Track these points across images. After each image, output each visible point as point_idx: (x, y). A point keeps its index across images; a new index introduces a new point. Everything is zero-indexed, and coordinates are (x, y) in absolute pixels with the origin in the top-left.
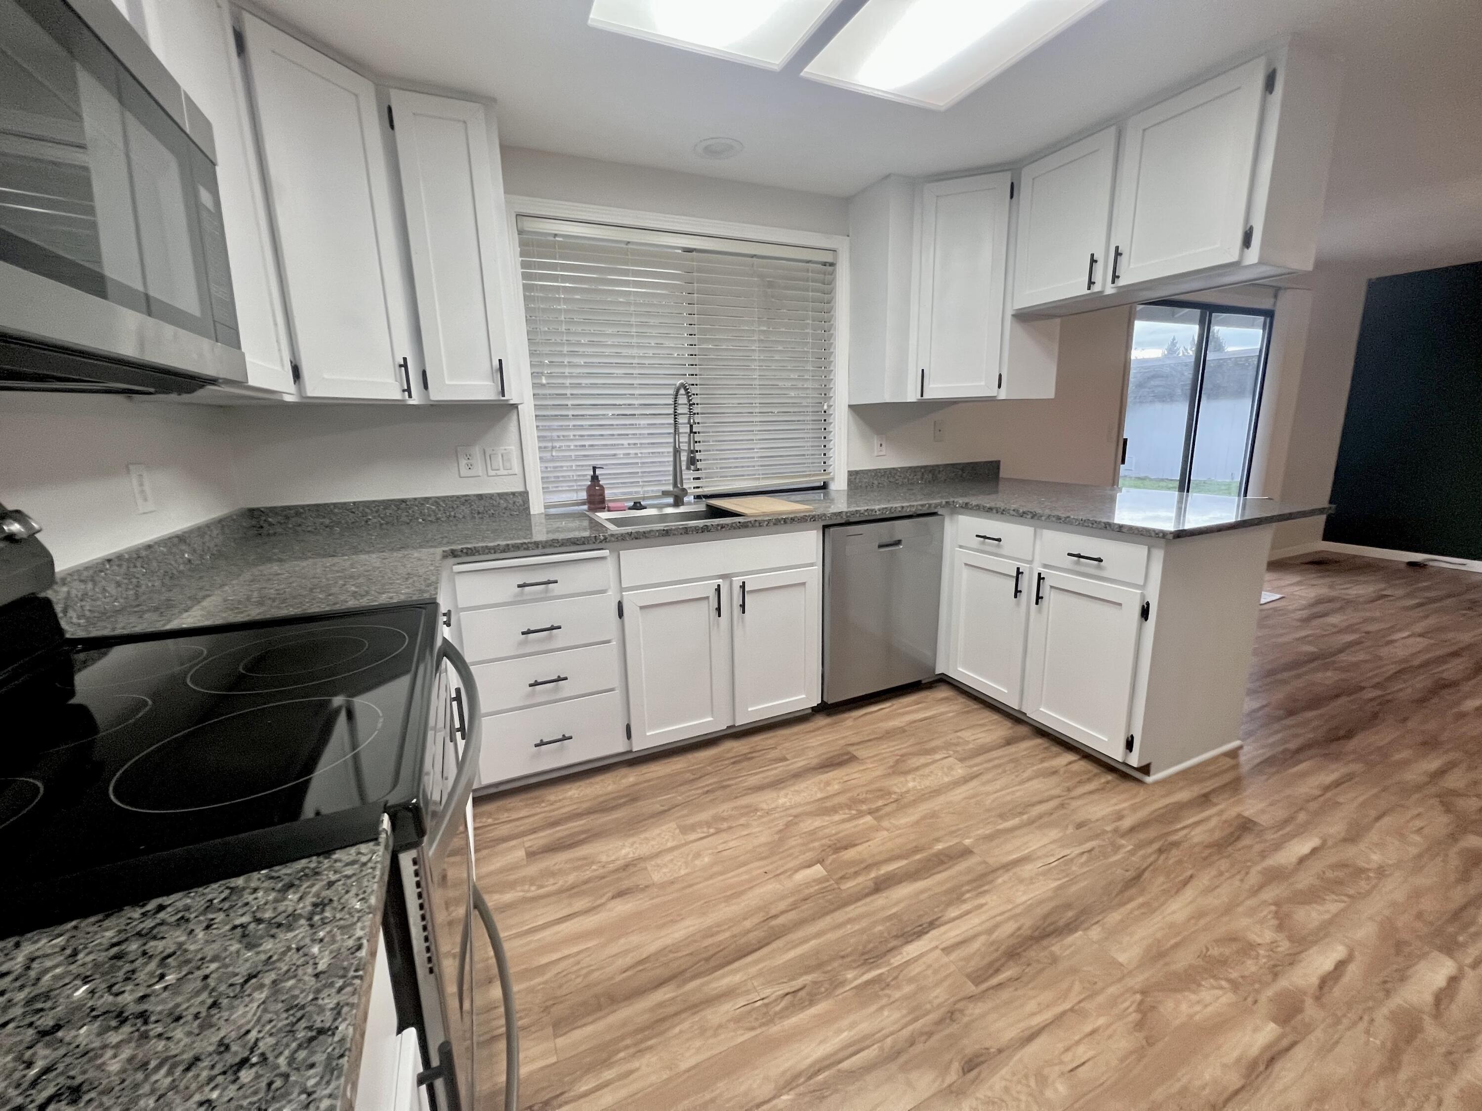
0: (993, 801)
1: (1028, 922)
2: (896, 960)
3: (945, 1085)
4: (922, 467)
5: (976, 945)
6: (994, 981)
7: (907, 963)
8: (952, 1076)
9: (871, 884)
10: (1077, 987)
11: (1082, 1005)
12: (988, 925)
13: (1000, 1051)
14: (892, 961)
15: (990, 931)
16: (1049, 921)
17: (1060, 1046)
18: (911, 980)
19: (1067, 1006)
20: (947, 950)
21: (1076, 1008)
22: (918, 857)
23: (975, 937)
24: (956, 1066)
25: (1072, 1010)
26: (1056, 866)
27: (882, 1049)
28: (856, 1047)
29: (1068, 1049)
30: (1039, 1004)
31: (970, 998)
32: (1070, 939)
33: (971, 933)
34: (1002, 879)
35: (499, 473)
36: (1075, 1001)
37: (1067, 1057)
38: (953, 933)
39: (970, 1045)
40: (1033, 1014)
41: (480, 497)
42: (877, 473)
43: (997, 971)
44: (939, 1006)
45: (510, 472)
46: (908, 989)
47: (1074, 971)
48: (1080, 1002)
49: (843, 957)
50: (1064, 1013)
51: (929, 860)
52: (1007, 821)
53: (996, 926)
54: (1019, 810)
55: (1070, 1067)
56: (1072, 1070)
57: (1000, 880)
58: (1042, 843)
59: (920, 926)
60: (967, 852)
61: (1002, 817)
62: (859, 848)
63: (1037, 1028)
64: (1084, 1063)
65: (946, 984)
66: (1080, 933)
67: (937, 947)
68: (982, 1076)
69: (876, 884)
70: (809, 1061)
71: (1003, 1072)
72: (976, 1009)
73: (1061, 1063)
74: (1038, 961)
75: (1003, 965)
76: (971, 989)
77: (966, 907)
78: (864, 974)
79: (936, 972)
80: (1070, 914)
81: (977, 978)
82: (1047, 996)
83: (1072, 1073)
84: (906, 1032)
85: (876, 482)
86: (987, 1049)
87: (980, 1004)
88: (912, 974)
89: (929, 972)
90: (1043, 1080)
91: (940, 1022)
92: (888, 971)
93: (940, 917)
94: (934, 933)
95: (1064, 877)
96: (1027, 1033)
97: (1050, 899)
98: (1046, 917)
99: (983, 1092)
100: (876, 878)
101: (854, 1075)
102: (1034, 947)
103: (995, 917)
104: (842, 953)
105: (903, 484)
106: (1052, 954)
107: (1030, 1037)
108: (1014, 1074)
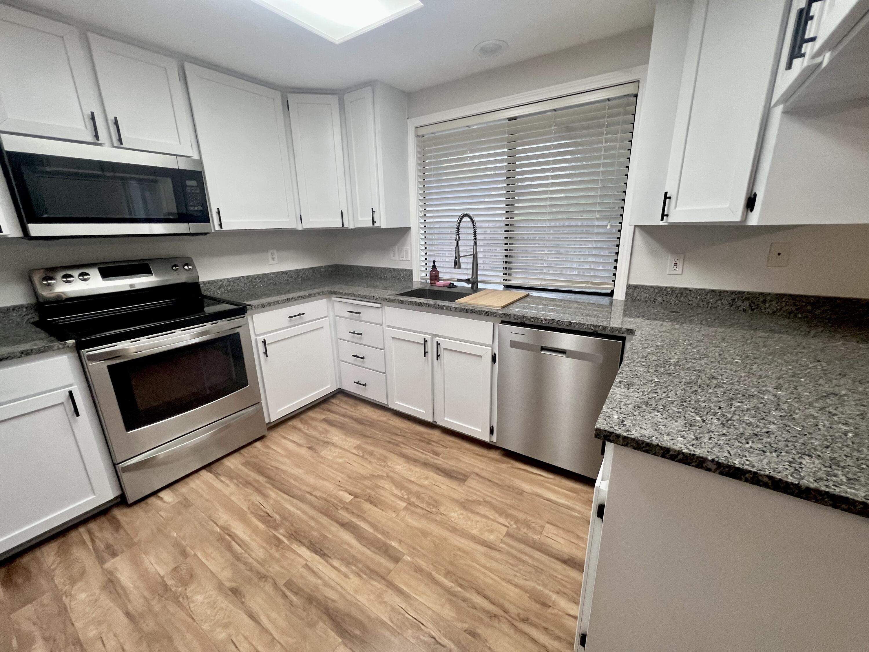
0: (466, 565)
1: (341, 605)
2: (295, 546)
3: (223, 582)
4: (732, 293)
5: (313, 579)
6: (288, 593)
7: (293, 551)
8: (228, 584)
9: (346, 521)
10: (291, 641)
11: (278, 644)
12: (332, 583)
13: (243, 603)
14: (294, 544)
15: (326, 584)
16: (346, 619)
17: (247, 634)
18: (283, 555)
19: (276, 635)
20: (307, 566)
21: (275, 641)
22: (379, 536)
23: (320, 578)
24: (233, 585)
25: (274, 638)
26: (407, 618)
27: (241, 554)
28: (242, 544)
29: (245, 637)
30: (275, 619)
31: (275, 584)
32: (332, 633)
33: (322, 575)
34: (378, 585)
35: (403, 259)
36: (281, 641)
37: (241, 637)
38: (320, 567)
39: (246, 589)
40: (268, 617)
41: (395, 270)
42: (661, 290)
43: (296, 594)
44: (268, 571)
45: (407, 259)
46: (277, 555)
47: (304, 637)
48: (280, 643)
49: (292, 525)
50: (271, 634)
51: (378, 542)
52: (446, 578)
53: (331, 587)
54: (464, 583)
55: (234, 640)
56: (232, 641)
57: (374, 583)
58: (430, 605)
59: (321, 550)
60: (396, 560)
61: (448, 574)
62: (374, 508)
63: (259, 620)
64: (236, 647)
65: (282, 570)
66: (340, 640)
67: (307, 561)
68: (229, 597)
69: (347, 523)
70: (235, 531)
71: (231, 606)
72: (268, 587)
73: (237, 635)
74: (308, 615)
75: (301, 596)
76: (281, 583)
77: (343, 569)
78: (284, 536)
79: (290, 564)
80: (358, 632)
81: (289, 584)
82: (282, 623)
83: (231, 642)
84: (251, 560)
85: (660, 299)
86: (244, 597)
87: (272, 589)
88: (287, 555)
89: (289, 561)
90: (226, 626)
91: (258, 572)
92: (287, 545)
93: (330, 557)
94: (317, 557)
95: (396, 625)
96: (255, 616)
97: (369, 618)
98: (349, 615)
99: (220, 598)
100: (352, 522)
101: (229, 548)
102: (319, 612)
103: (340, 585)
104: (294, 524)
105: (698, 306)
106: (316, 623)
107: (252, 616)
108: (230, 611)
